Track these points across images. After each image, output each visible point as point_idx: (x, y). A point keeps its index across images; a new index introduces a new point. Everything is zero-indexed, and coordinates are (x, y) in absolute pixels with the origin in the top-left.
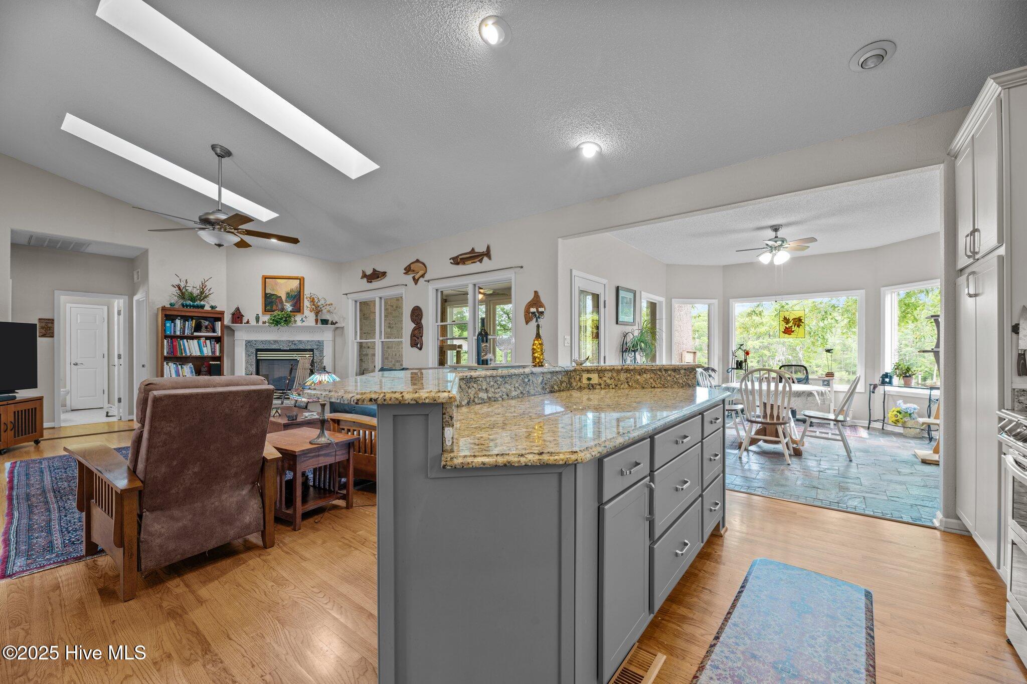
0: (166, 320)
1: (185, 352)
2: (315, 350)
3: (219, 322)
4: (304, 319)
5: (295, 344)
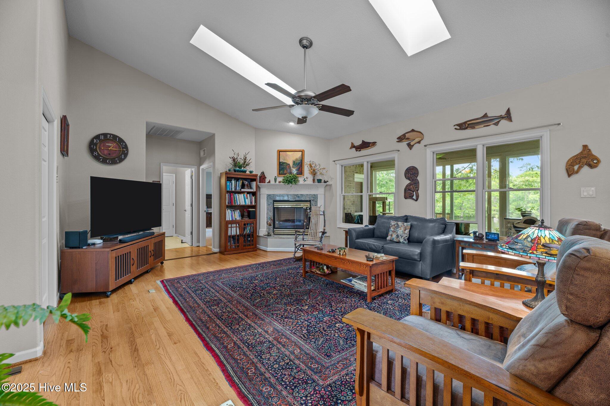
0: (228, 180)
1: (237, 202)
2: (311, 201)
3: (255, 182)
4: (306, 179)
5: (299, 197)
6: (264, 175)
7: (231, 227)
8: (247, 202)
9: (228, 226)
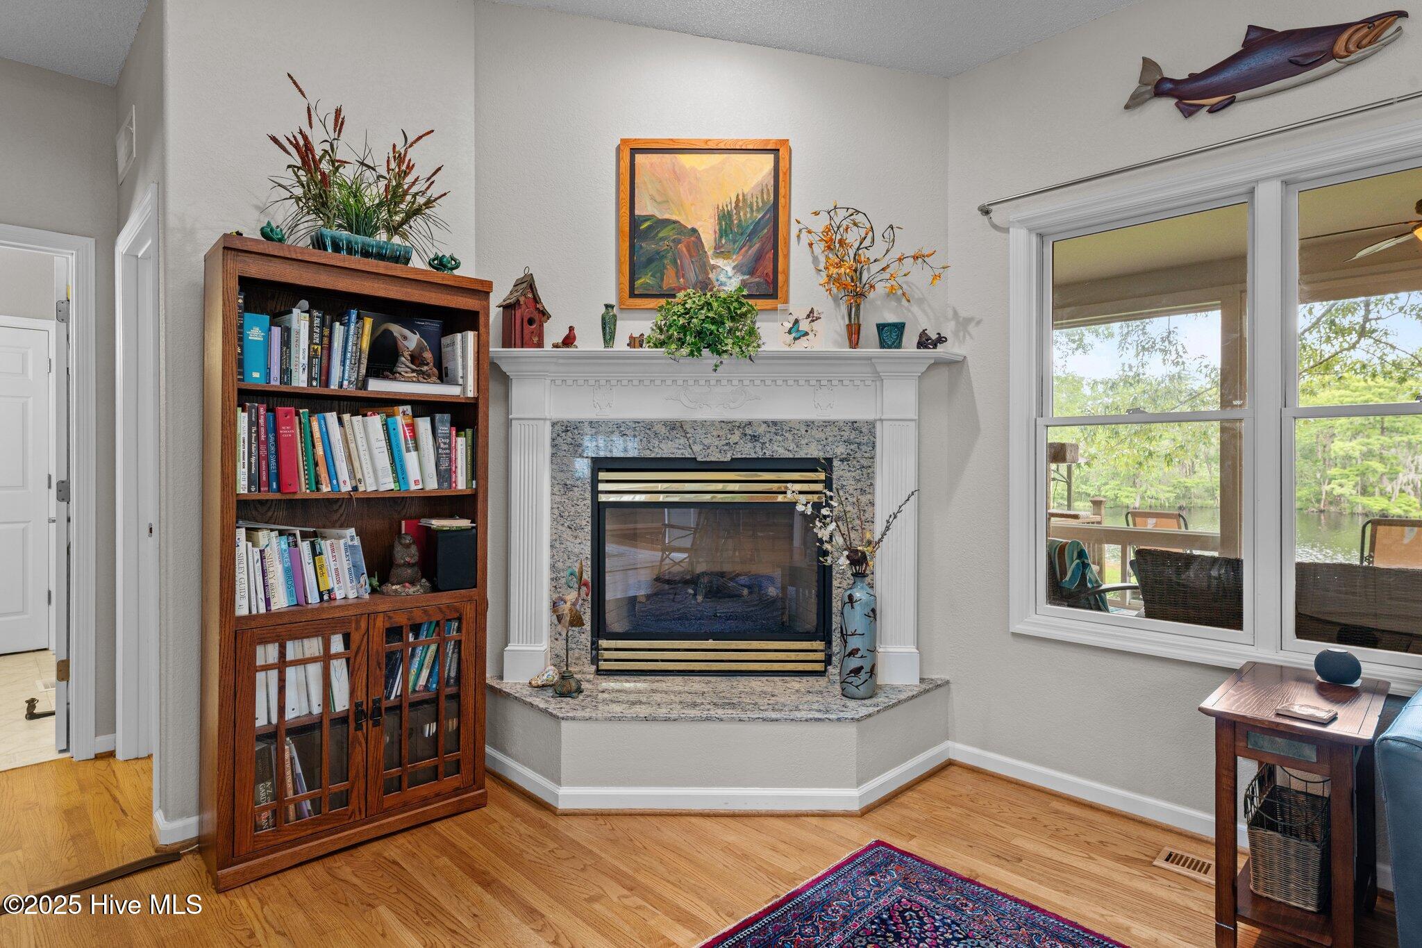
0: (248, 307)
1: (333, 475)
2: (836, 463)
3: (471, 335)
4: (804, 326)
5: (755, 438)
6: (536, 300)
7: (282, 664)
8: (413, 472)
9: (253, 656)
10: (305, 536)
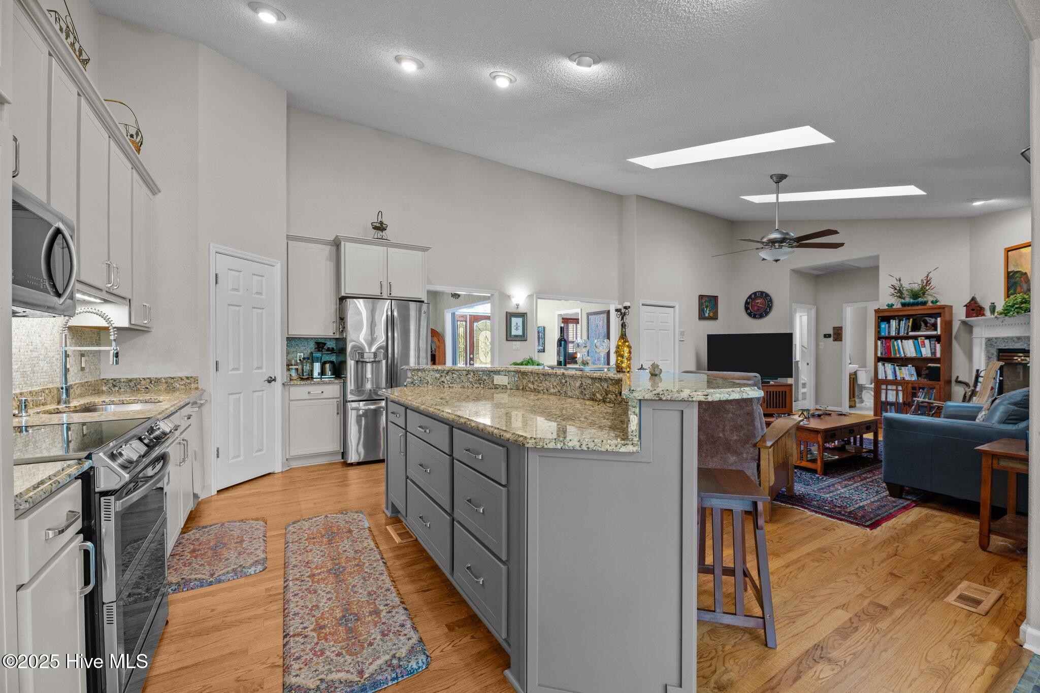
0: (880, 322)
1: (899, 353)
3: (939, 319)
6: (977, 302)
7: (887, 390)
8: (922, 352)
9: (881, 387)
10: (897, 366)
